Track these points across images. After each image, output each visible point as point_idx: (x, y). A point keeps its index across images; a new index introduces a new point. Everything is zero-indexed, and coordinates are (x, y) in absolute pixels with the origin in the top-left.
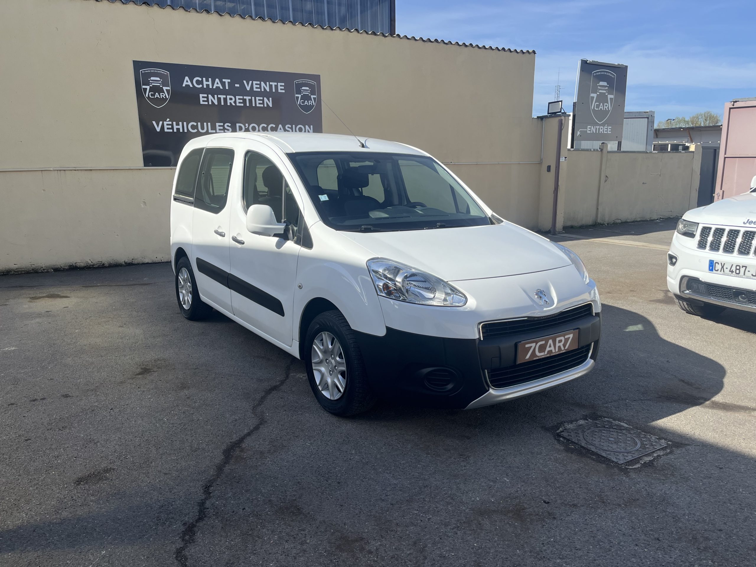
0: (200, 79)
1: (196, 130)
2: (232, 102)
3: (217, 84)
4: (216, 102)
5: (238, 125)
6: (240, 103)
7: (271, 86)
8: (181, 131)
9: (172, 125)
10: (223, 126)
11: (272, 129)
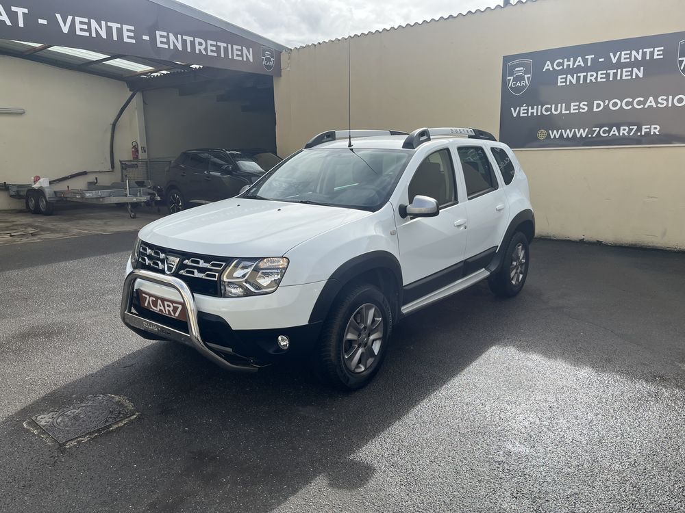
0: (561, 61)
1: (549, 113)
2: (593, 78)
3: (579, 62)
4: (574, 82)
5: (595, 102)
6: (601, 78)
7: (644, 54)
8: (535, 114)
9: (527, 110)
10: (579, 106)
11: (639, 103)
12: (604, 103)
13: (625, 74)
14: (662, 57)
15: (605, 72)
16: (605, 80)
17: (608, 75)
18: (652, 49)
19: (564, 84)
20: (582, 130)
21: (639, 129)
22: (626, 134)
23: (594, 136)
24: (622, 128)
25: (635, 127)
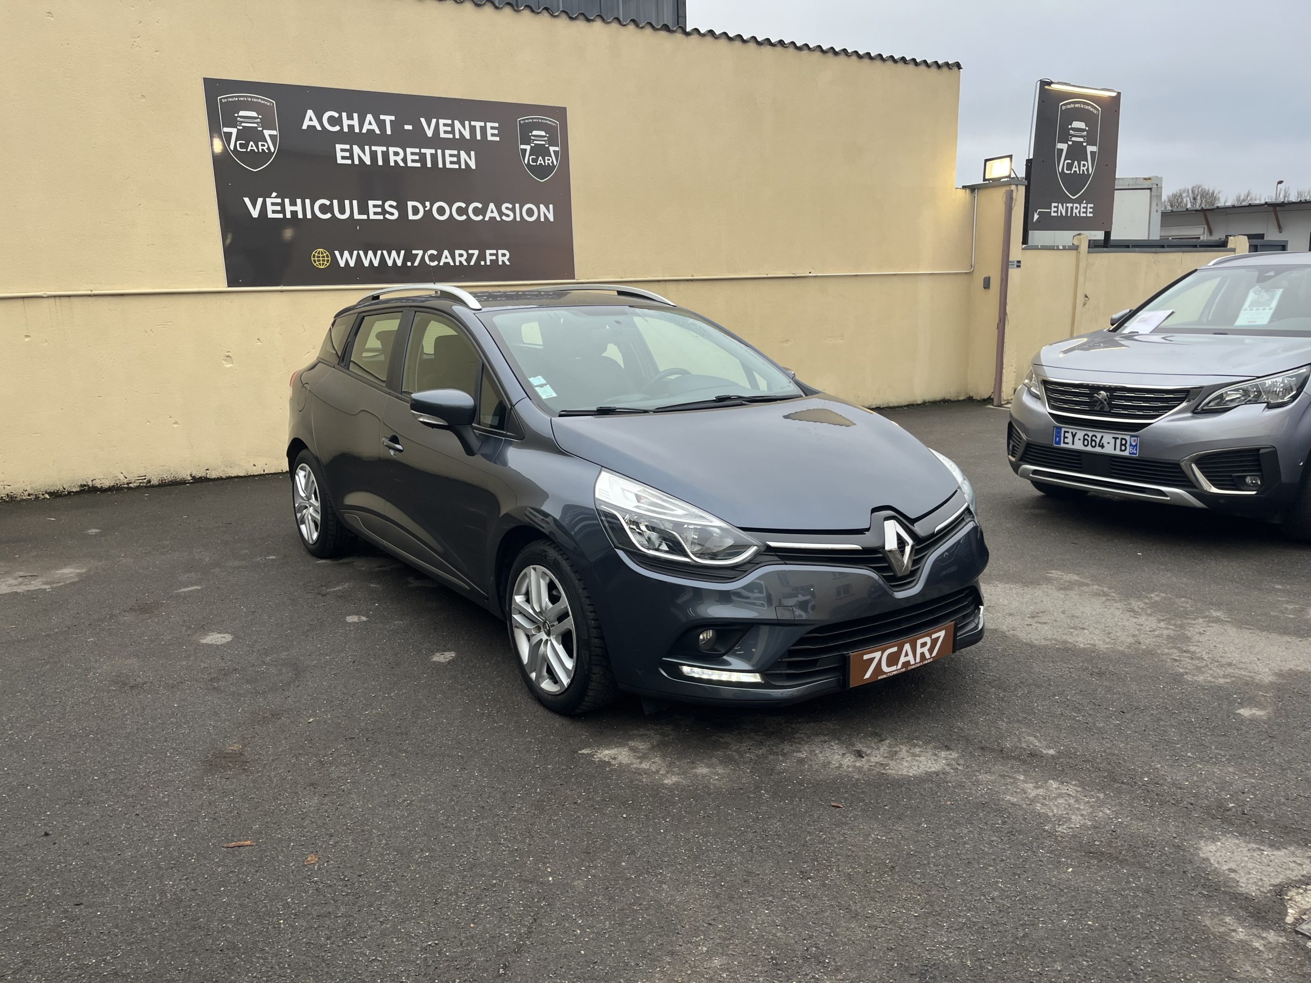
0: (336, 115)
1: (329, 216)
2: (399, 159)
3: (370, 124)
4: (368, 162)
5: (410, 204)
6: (413, 161)
7: (473, 129)
9: (282, 204)
10: (382, 206)
11: (476, 211)
12: (425, 207)
13: (448, 159)
14: (497, 139)
15: (417, 150)
16: (418, 165)
17: (423, 157)
18: (482, 124)
19: (349, 162)
20: (394, 253)
21: (482, 256)
22: (465, 263)
23: (416, 264)
24: (457, 252)
25: (476, 252)
